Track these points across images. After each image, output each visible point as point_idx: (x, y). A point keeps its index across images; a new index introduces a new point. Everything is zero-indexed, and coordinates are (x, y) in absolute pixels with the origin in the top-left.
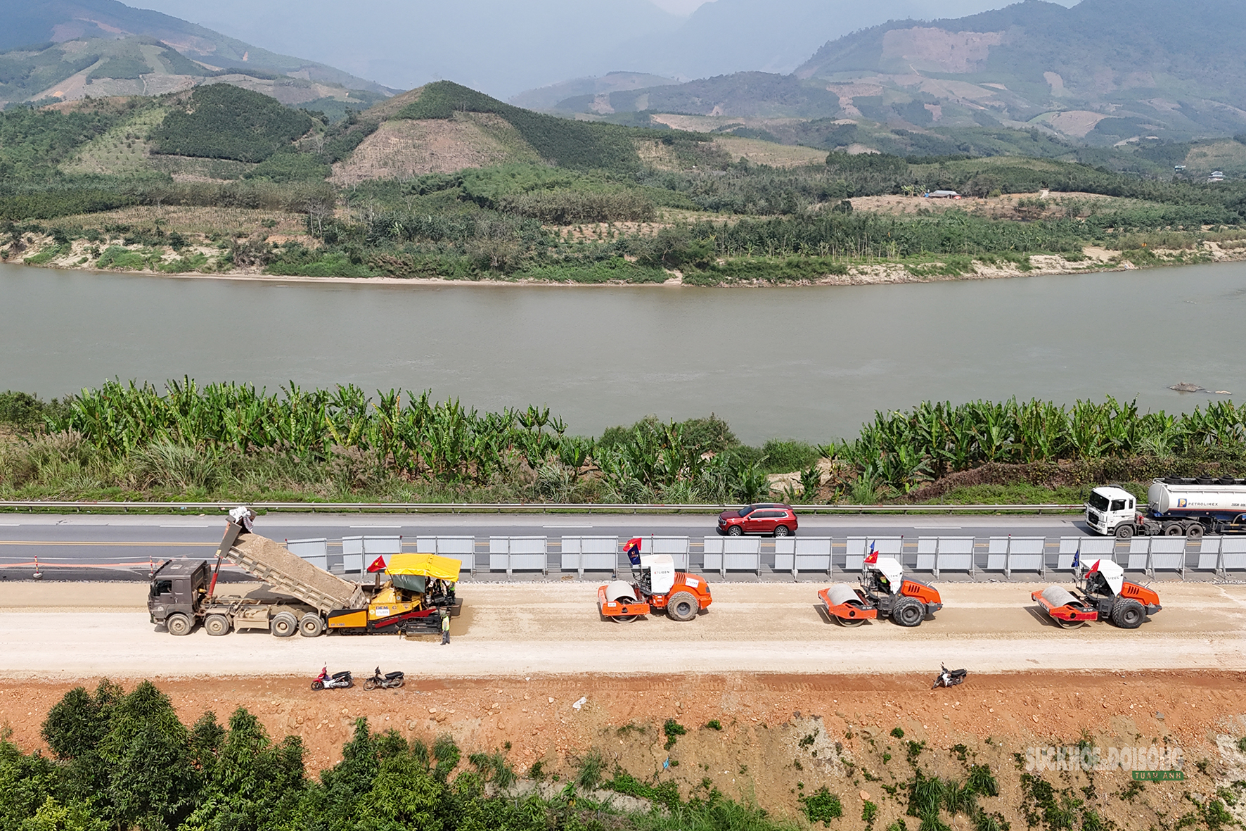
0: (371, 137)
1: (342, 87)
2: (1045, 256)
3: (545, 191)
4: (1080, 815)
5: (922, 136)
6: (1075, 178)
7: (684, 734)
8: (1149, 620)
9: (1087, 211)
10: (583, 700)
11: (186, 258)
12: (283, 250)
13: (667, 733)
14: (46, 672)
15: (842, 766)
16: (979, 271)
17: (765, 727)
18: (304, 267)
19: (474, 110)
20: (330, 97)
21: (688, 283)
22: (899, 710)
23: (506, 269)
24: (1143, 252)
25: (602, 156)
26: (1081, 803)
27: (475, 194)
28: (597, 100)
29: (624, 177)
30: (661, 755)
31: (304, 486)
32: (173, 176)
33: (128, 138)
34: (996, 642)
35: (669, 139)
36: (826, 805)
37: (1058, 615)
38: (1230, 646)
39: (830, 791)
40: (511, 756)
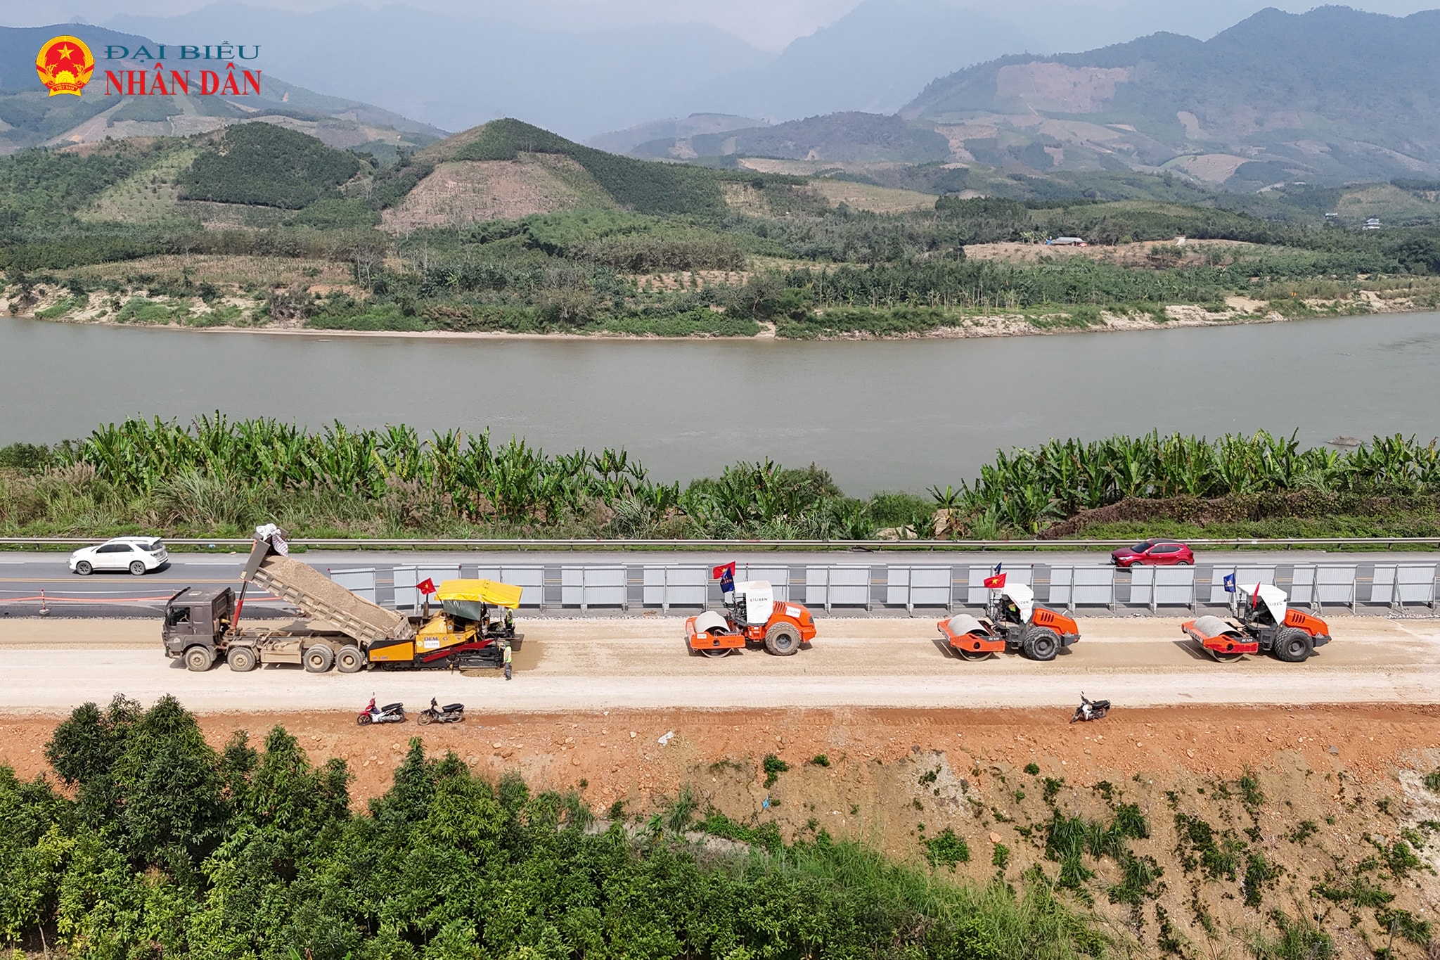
0: (426, 181)
1: (394, 129)
2: (1183, 306)
3: (621, 237)
4: (1244, 859)
5: (1042, 181)
6: (1214, 224)
7: (786, 770)
8: (1317, 654)
9: (1228, 259)
10: (670, 735)
11: (219, 311)
12: (327, 301)
13: (767, 770)
14: (53, 708)
15: (968, 806)
16: (1109, 323)
17: (880, 763)
18: (349, 320)
19: (541, 151)
20: (381, 140)
21: (782, 336)
22: (1033, 744)
23: (577, 321)
24: (1292, 302)
25: (684, 201)
26: (1245, 846)
27: (542, 241)
28: (678, 144)
29: (709, 223)
30: (760, 794)
31: (349, 524)
32: (203, 224)
33: (153, 182)
34: (1143, 676)
35: (758, 182)
36: (951, 847)
37: (1212, 646)
38: (1411, 679)
39: (956, 833)
40: (587, 794)
